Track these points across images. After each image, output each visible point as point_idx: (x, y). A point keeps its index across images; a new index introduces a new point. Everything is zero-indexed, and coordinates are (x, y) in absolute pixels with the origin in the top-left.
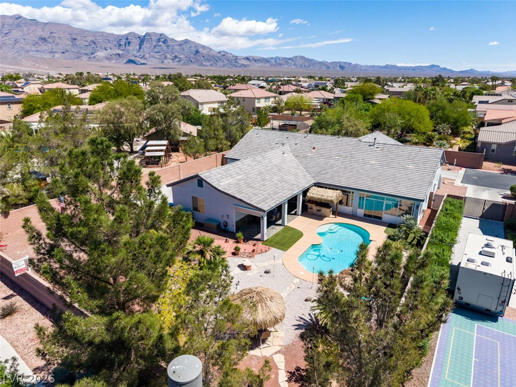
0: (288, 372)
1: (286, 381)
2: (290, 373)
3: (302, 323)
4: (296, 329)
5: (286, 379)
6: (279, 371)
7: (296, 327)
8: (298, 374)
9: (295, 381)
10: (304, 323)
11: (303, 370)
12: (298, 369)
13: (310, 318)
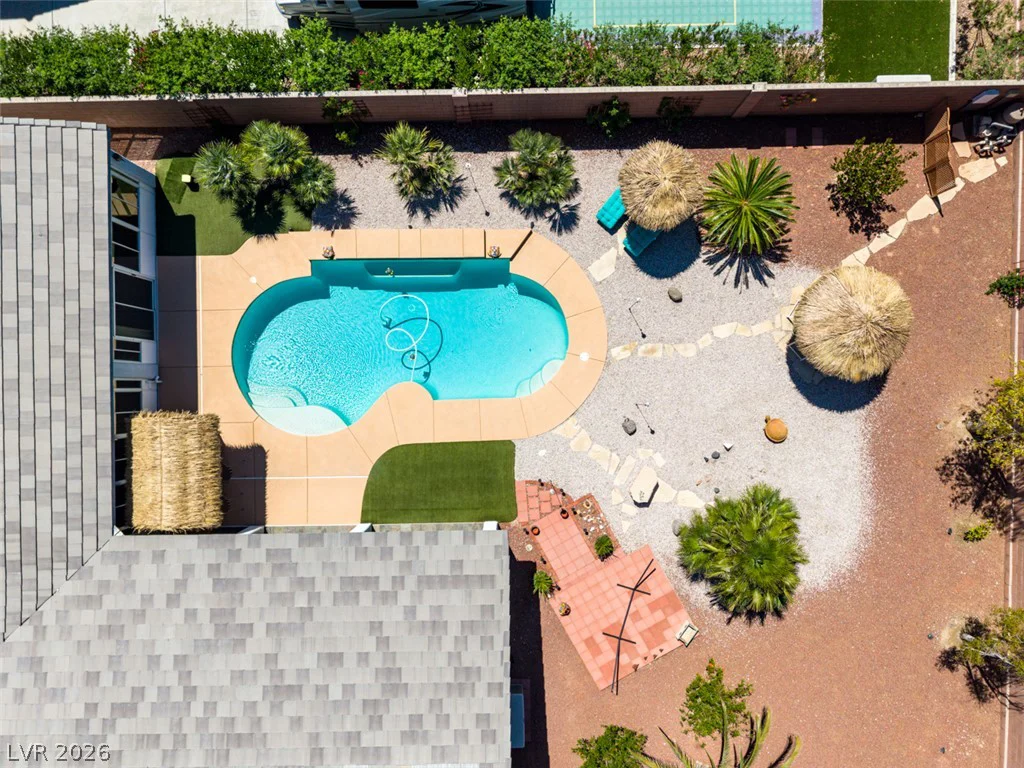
0: (869, 239)
1: (887, 232)
2: (868, 235)
3: (750, 274)
4: (771, 275)
5: (883, 235)
6: (874, 251)
7: (766, 277)
8: (863, 224)
9: (879, 222)
10: (747, 271)
11: (852, 220)
12: (854, 228)
13: (728, 267)
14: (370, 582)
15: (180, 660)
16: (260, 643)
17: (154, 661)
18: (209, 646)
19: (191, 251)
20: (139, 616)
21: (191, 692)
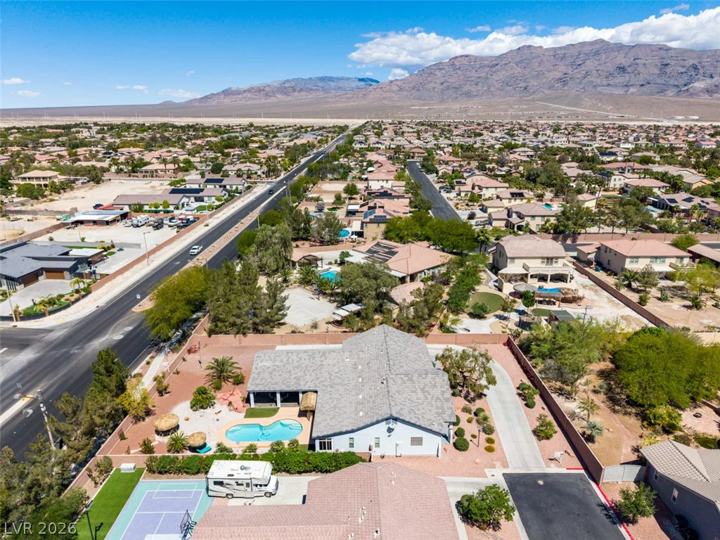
14: (273, 384)
15: (306, 375)
16: (292, 378)
17: (310, 375)
18: (301, 377)
19: (309, 445)
20: (313, 380)
21: (304, 372)
